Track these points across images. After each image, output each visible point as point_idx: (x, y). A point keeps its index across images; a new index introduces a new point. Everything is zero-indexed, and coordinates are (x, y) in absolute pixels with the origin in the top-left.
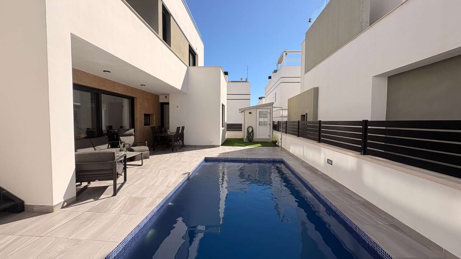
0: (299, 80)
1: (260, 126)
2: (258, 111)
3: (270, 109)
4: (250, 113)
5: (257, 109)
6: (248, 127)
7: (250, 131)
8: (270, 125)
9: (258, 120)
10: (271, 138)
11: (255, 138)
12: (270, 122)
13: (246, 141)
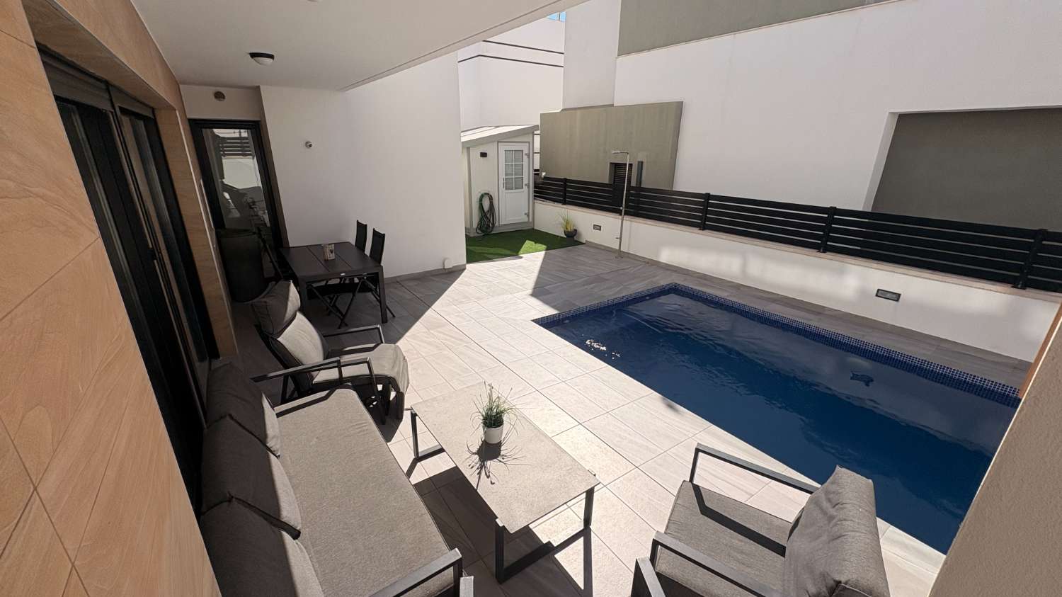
0: (559, 60)
1: (507, 191)
2: (503, 147)
3: (528, 144)
4: (484, 155)
5: (499, 144)
6: (480, 195)
7: (486, 206)
8: (528, 185)
9: (502, 176)
10: (531, 220)
11: (497, 224)
12: (528, 178)
13: (476, 235)
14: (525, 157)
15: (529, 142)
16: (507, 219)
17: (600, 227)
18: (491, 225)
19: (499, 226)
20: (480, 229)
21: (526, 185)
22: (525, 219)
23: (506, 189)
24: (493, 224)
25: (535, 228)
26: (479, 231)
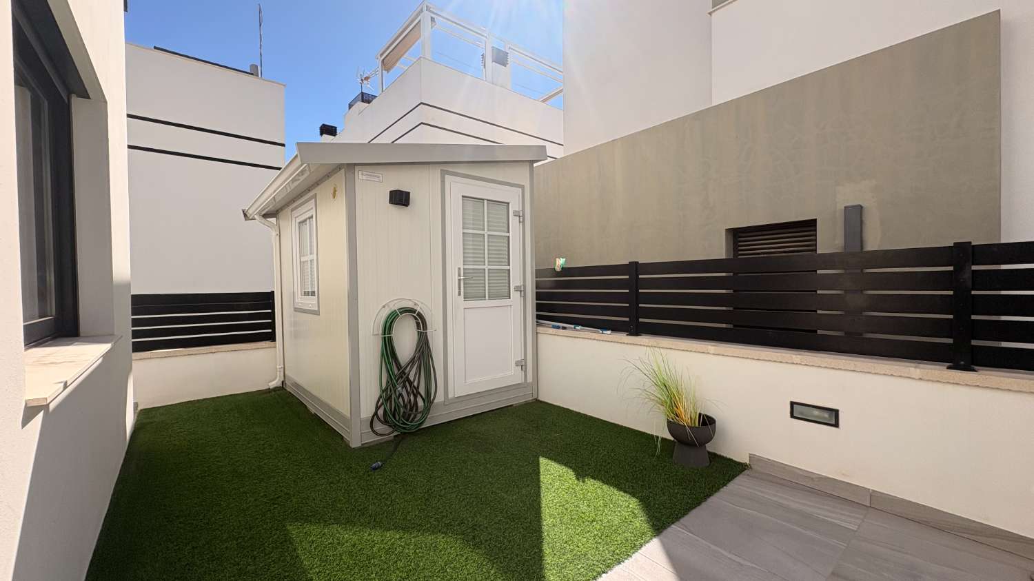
1: (467, 304)
2: (455, 189)
4: (400, 200)
6: (386, 312)
7: (406, 344)
8: (521, 290)
9: (456, 262)
10: (530, 379)
11: (440, 398)
12: (521, 274)
13: (373, 438)
14: (514, 221)
15: (522, 187)
16: (469, 381)
17: (836, 413)
18: (420, 403)
19: (448, 403)
20: (385, 422)
21: (517, 289)
22: (519, 379)
23: (466, 298)
24: (428, 400)
25: (541, 398)
26: (379, 427)
